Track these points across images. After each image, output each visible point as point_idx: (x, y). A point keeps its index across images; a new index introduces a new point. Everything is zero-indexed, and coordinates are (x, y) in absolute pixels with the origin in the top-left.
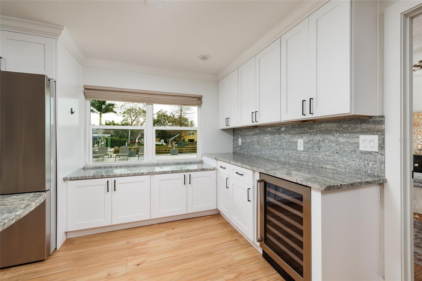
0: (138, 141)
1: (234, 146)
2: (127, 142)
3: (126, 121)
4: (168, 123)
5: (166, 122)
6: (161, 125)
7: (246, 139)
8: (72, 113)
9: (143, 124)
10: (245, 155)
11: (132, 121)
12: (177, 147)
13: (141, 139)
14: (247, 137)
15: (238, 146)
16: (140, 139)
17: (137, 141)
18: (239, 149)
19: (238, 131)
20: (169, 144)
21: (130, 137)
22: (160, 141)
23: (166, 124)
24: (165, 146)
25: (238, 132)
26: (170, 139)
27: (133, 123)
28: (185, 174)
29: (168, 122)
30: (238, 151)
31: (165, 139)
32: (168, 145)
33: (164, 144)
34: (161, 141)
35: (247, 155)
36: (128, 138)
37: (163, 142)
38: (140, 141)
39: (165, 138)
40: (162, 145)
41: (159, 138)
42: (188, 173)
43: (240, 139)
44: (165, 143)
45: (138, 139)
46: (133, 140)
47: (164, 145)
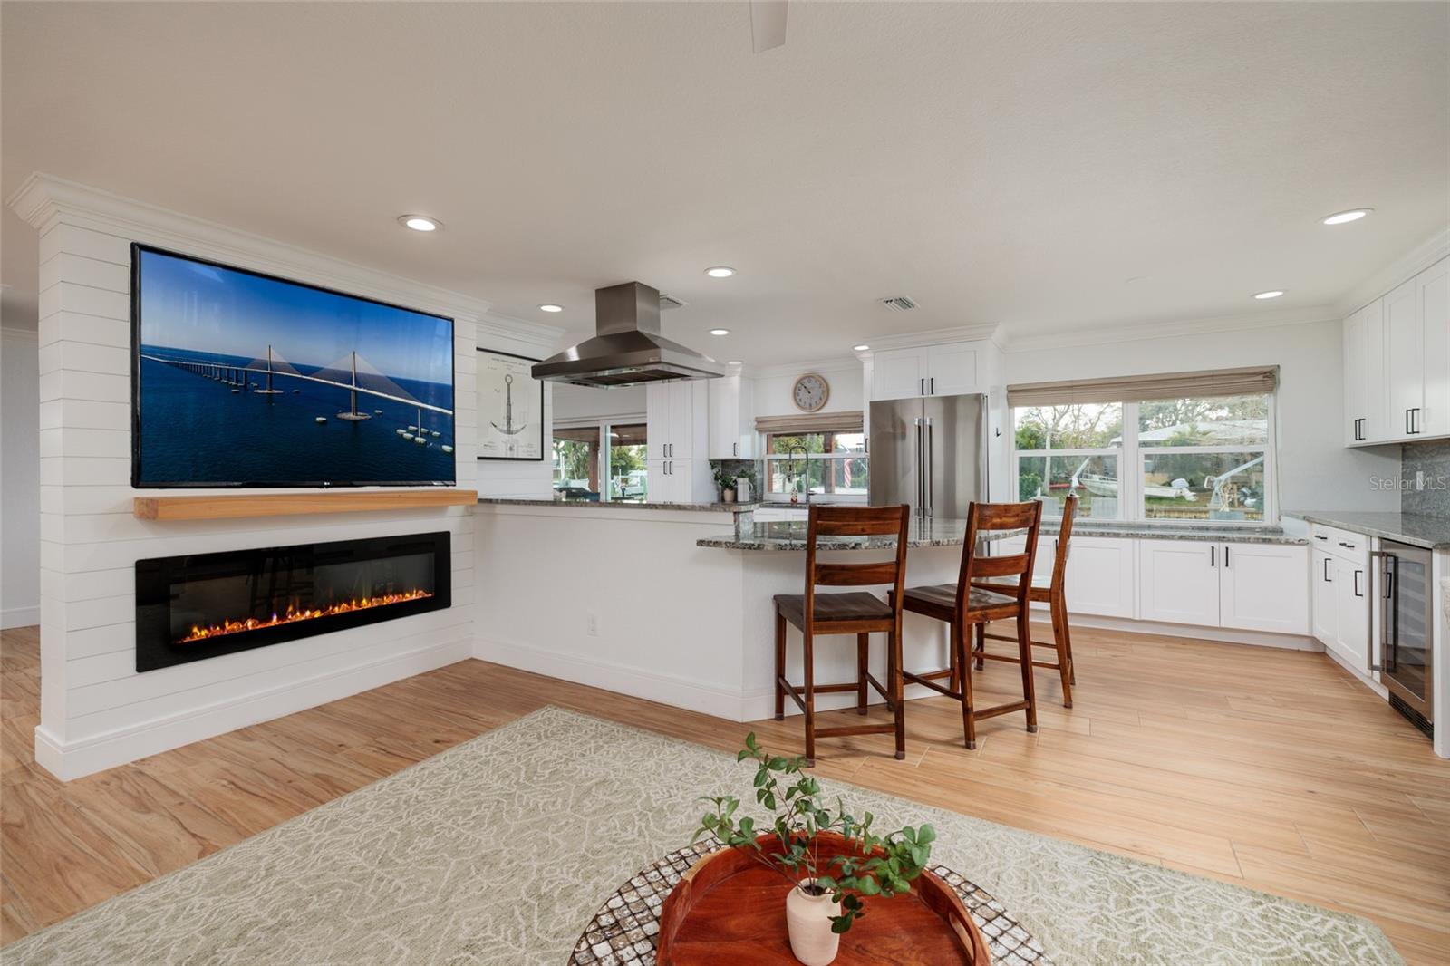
0: (1080, 483)
1: (1404, 493)
2: (1041, 486)
3: (1037, 415)
4: (1210, 409)
5: (1198, 409)
6: (1177, 419)
7: (1435, 473)
8: (998, 435)
9: (1098, 421)
10: (1432, 517)
11: (1057, 416)
12: (1253, 510)
13: (1090, 475)
14: (1436, 469)
15: (1416, 494)
16: (1087, 477)
17: (1075, 483)
18: (1417, 500)
19: (1416, 452)
20: (1211, 496)
21: (1051, 468)
22: (1170, 485)
23: (1199, 414)
24: (1194, 503)
25: (1416, 455)
26: (1217, 476)
27: (1058, 421)
28: (1215, 545)
29: (1208, 406)
30: (1414, 508)
31: (1192, 477)
32: (1209, 500)
33: (1190, 496)
34: (1173, 483)
35: (1437, 517)
36: (1041, 473)
37: (1185, 489)
38: (1086, 482)
39: (1193, 471)
40: (1180, 499)
41: (1166, 472)
42: (1223, 545)
43: (1420, 475)
44: (1191, 491)
45: (1078, 478)
46: (1060, 481)
47: (1188, 499)
